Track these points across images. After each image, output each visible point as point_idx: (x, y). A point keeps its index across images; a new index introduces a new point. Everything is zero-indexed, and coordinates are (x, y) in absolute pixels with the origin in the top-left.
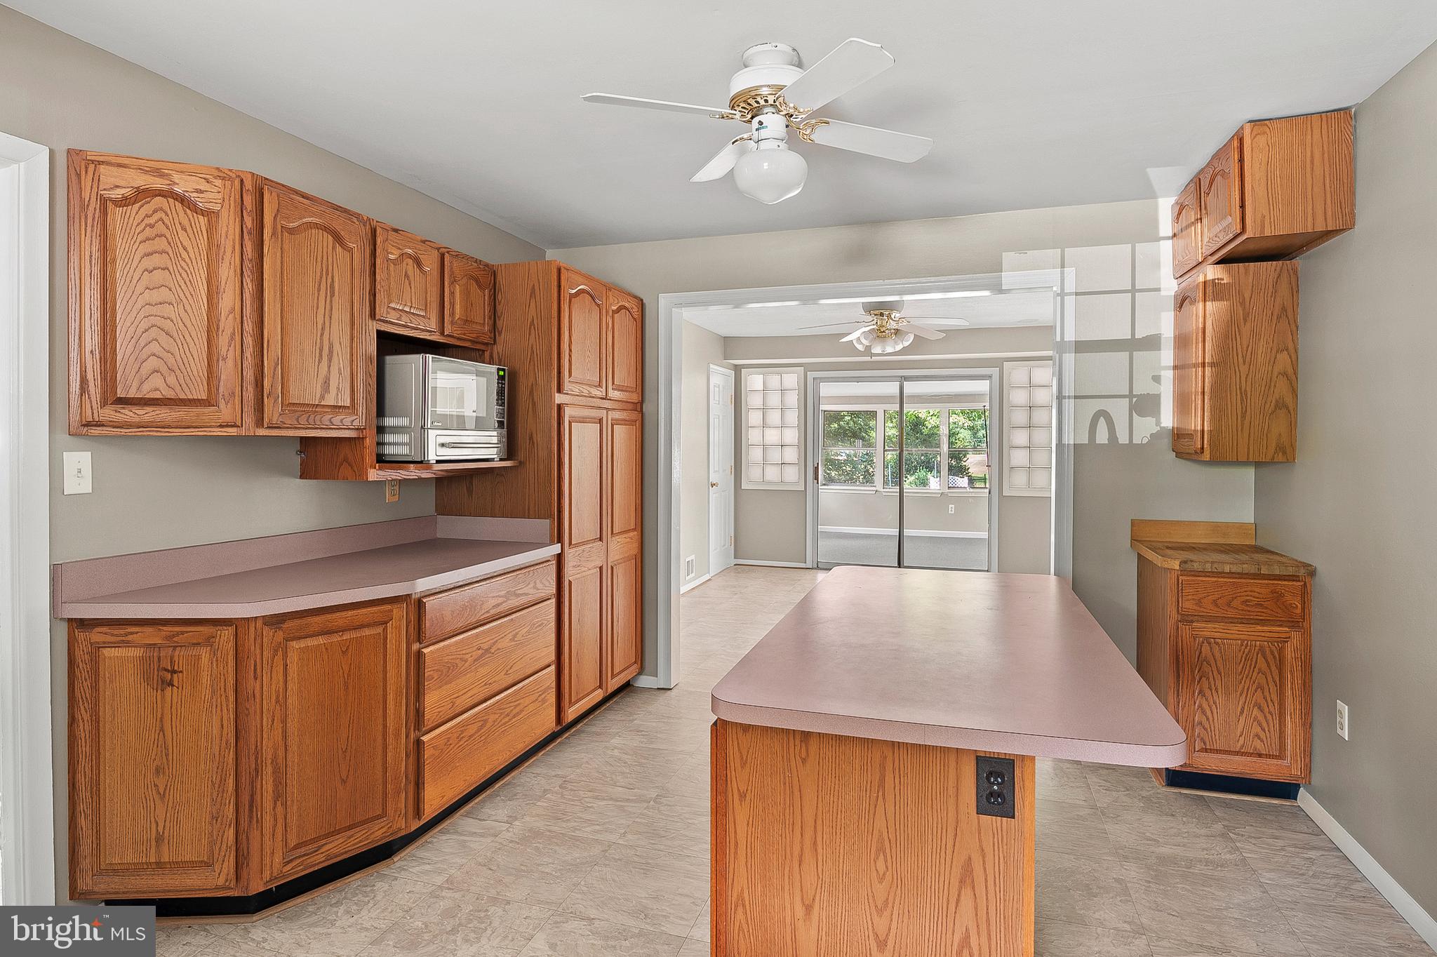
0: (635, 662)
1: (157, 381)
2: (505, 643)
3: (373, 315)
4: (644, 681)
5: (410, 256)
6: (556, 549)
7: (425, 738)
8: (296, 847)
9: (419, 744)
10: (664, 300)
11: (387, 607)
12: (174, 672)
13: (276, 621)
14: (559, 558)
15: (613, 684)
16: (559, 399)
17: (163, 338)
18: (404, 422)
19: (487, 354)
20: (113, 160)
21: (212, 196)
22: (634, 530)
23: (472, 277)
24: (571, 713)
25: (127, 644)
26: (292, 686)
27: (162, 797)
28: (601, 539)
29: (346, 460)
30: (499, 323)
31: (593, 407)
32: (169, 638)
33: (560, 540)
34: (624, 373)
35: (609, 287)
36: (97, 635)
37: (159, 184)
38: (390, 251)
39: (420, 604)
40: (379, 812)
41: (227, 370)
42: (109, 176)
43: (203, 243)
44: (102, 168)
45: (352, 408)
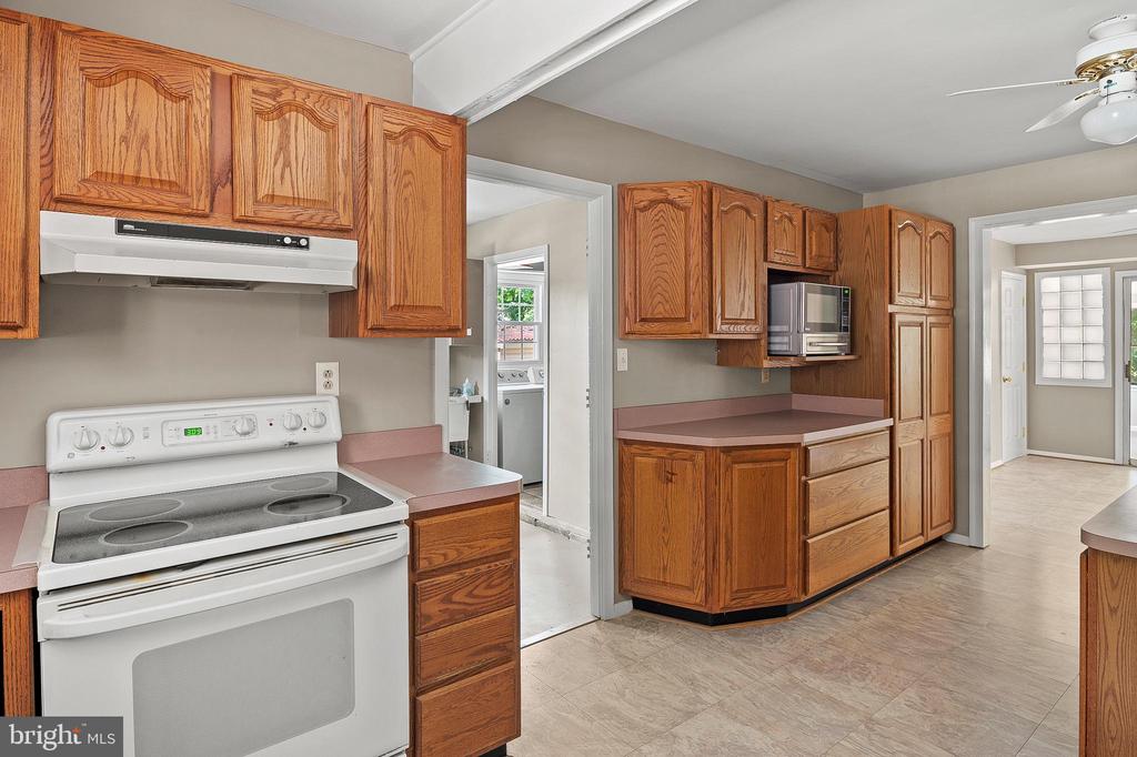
0: (949, 521)
1: (660, 308)
2: (856, 486)
3: (766, 259)
4: (956, 538)
5: (786, 216)
6: (889, 422)
7: (809, 541)
8: (736, 592)
9: (805, 544)
10: (973, 223)
11: (787, 450)
12: (673, 474)
13: (727, 450)
14: (892, 429)
15: (933, 535)
16: (891, 308)
17: (663, 284)
18: (785, 328)
19: (831, 279)
20: (639, 187)
21: (688, 198)
22: (948, 412)
23: (822, 225)
24: (901, 549)
25: (649, 455)
26: (736, 492)
27: (666, 545)
28: (922, 418)
29: (747, 354)
30: (840, 256)
31: (914, 314)
32: (670, 454)
33: (892, 415)
34: (939, 287)
35: (927, 218)
36: (634, 449)
37: (660, 196)
38: (775, 215)
39: (806, 450)
40: (782, 583)
41: (694, 300)
42: (638, 195)
43: (683, 226)
44: (635, 192)
45: (755, 320)
